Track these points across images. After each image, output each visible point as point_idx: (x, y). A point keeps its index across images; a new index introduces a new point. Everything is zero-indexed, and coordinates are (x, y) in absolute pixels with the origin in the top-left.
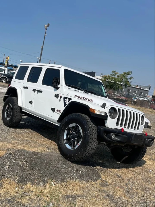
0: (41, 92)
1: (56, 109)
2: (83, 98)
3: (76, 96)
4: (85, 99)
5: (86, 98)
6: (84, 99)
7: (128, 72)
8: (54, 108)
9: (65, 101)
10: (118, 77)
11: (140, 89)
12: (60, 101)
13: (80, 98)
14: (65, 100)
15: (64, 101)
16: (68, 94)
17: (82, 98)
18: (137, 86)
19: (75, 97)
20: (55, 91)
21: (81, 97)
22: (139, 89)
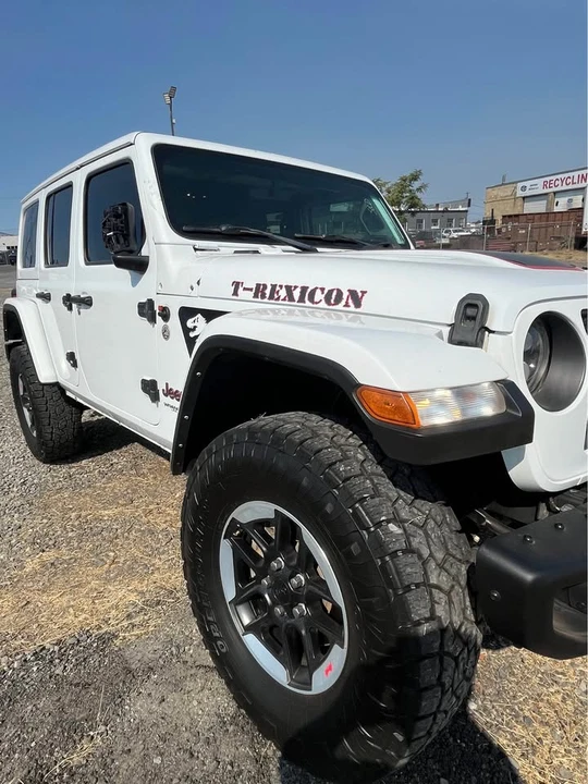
0: (87, 302)
1: (161, 387)
2: (289, 289)
3: (241, 289)
4: (302, 300)
5: (304, 289)
6: (291, 298)
7: (412, 175)
8: (154, 383)
9: (192, 335)
10: (389, 192)
11: (446, 211)
12: (166, 334)
13: (268, 292)
14: (190, 323)
15: (186, 331)
16: (195, 285)
17: (283, 293)
18: (437, 205)
19: (235, 293)
20: (135, 283)
21: (274, 287)
22: (443, 212)
